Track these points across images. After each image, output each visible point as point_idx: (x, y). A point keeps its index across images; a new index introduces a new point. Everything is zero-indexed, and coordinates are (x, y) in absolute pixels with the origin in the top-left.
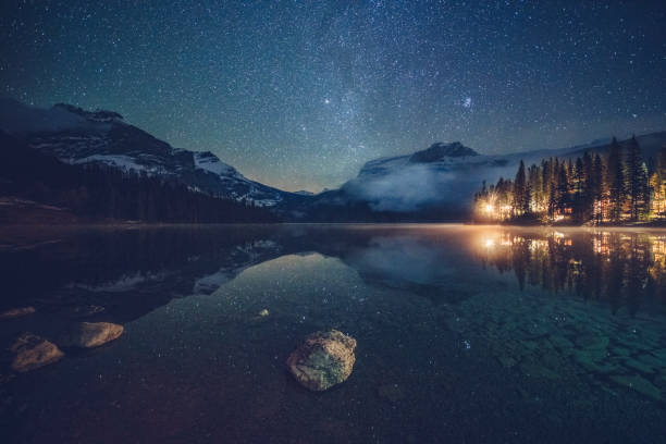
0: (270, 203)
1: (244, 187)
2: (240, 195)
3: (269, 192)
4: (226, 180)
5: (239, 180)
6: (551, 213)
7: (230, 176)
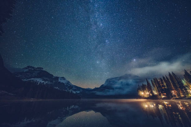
0: (78, 92)
1: (71, 87)
2: (70, 89)
3: (78, 88)
4: (66, 85)
5: (70, 85)
6: (160, 95)
7: (68, 84)
